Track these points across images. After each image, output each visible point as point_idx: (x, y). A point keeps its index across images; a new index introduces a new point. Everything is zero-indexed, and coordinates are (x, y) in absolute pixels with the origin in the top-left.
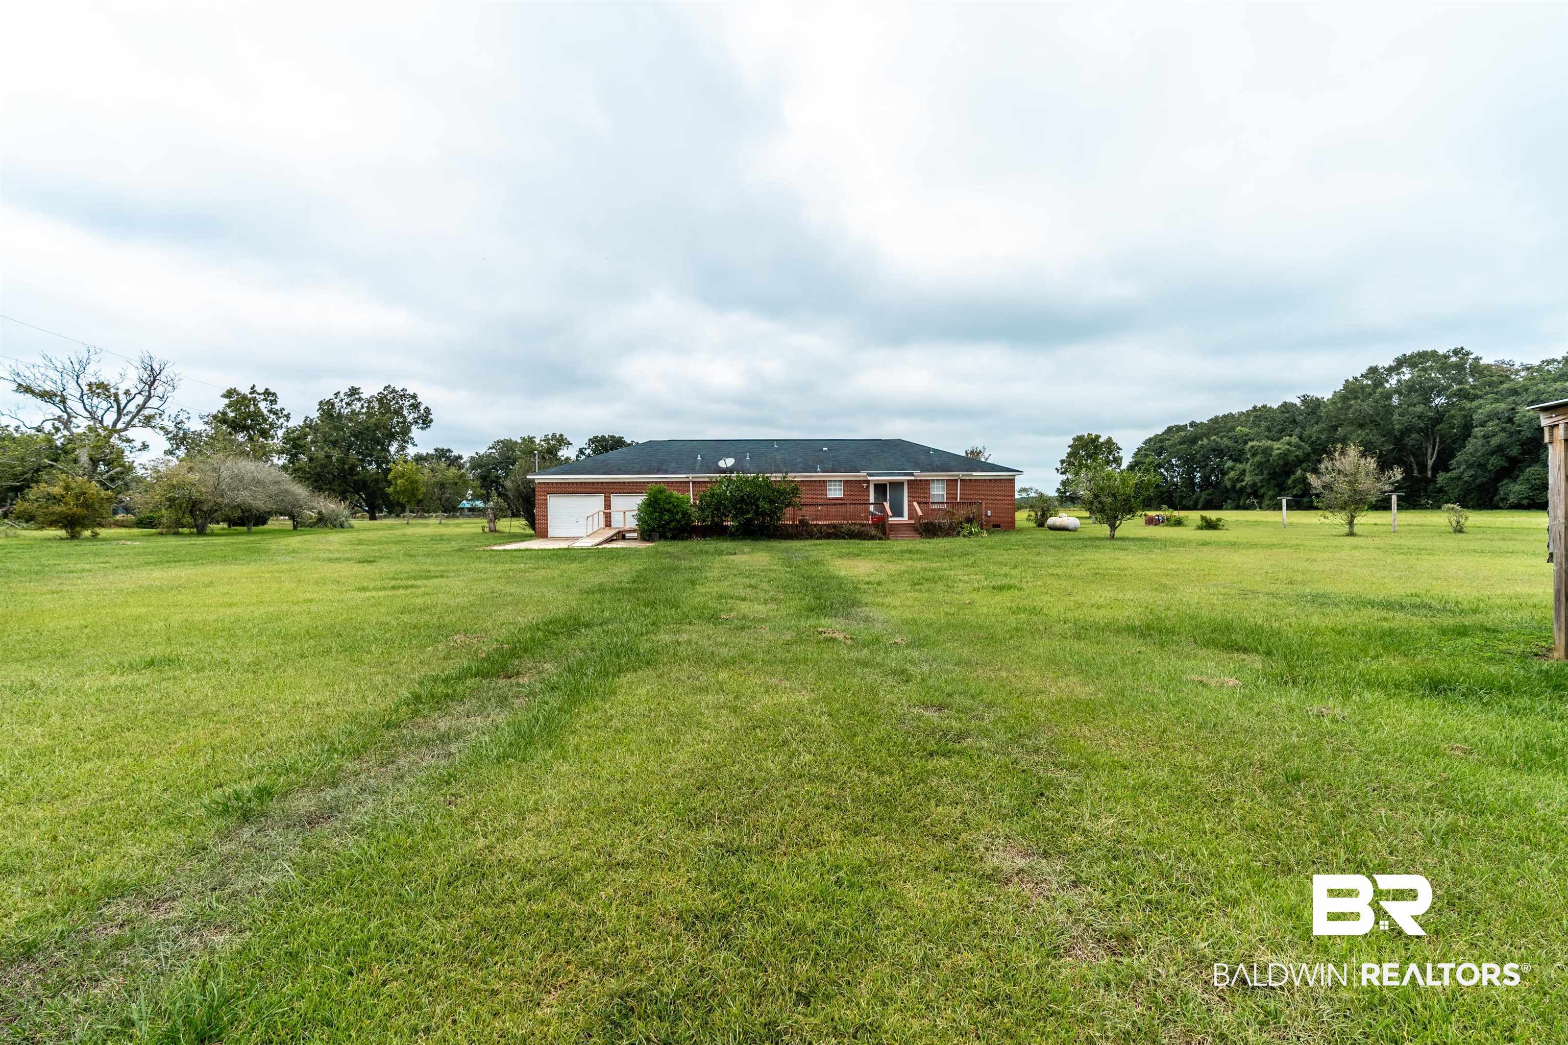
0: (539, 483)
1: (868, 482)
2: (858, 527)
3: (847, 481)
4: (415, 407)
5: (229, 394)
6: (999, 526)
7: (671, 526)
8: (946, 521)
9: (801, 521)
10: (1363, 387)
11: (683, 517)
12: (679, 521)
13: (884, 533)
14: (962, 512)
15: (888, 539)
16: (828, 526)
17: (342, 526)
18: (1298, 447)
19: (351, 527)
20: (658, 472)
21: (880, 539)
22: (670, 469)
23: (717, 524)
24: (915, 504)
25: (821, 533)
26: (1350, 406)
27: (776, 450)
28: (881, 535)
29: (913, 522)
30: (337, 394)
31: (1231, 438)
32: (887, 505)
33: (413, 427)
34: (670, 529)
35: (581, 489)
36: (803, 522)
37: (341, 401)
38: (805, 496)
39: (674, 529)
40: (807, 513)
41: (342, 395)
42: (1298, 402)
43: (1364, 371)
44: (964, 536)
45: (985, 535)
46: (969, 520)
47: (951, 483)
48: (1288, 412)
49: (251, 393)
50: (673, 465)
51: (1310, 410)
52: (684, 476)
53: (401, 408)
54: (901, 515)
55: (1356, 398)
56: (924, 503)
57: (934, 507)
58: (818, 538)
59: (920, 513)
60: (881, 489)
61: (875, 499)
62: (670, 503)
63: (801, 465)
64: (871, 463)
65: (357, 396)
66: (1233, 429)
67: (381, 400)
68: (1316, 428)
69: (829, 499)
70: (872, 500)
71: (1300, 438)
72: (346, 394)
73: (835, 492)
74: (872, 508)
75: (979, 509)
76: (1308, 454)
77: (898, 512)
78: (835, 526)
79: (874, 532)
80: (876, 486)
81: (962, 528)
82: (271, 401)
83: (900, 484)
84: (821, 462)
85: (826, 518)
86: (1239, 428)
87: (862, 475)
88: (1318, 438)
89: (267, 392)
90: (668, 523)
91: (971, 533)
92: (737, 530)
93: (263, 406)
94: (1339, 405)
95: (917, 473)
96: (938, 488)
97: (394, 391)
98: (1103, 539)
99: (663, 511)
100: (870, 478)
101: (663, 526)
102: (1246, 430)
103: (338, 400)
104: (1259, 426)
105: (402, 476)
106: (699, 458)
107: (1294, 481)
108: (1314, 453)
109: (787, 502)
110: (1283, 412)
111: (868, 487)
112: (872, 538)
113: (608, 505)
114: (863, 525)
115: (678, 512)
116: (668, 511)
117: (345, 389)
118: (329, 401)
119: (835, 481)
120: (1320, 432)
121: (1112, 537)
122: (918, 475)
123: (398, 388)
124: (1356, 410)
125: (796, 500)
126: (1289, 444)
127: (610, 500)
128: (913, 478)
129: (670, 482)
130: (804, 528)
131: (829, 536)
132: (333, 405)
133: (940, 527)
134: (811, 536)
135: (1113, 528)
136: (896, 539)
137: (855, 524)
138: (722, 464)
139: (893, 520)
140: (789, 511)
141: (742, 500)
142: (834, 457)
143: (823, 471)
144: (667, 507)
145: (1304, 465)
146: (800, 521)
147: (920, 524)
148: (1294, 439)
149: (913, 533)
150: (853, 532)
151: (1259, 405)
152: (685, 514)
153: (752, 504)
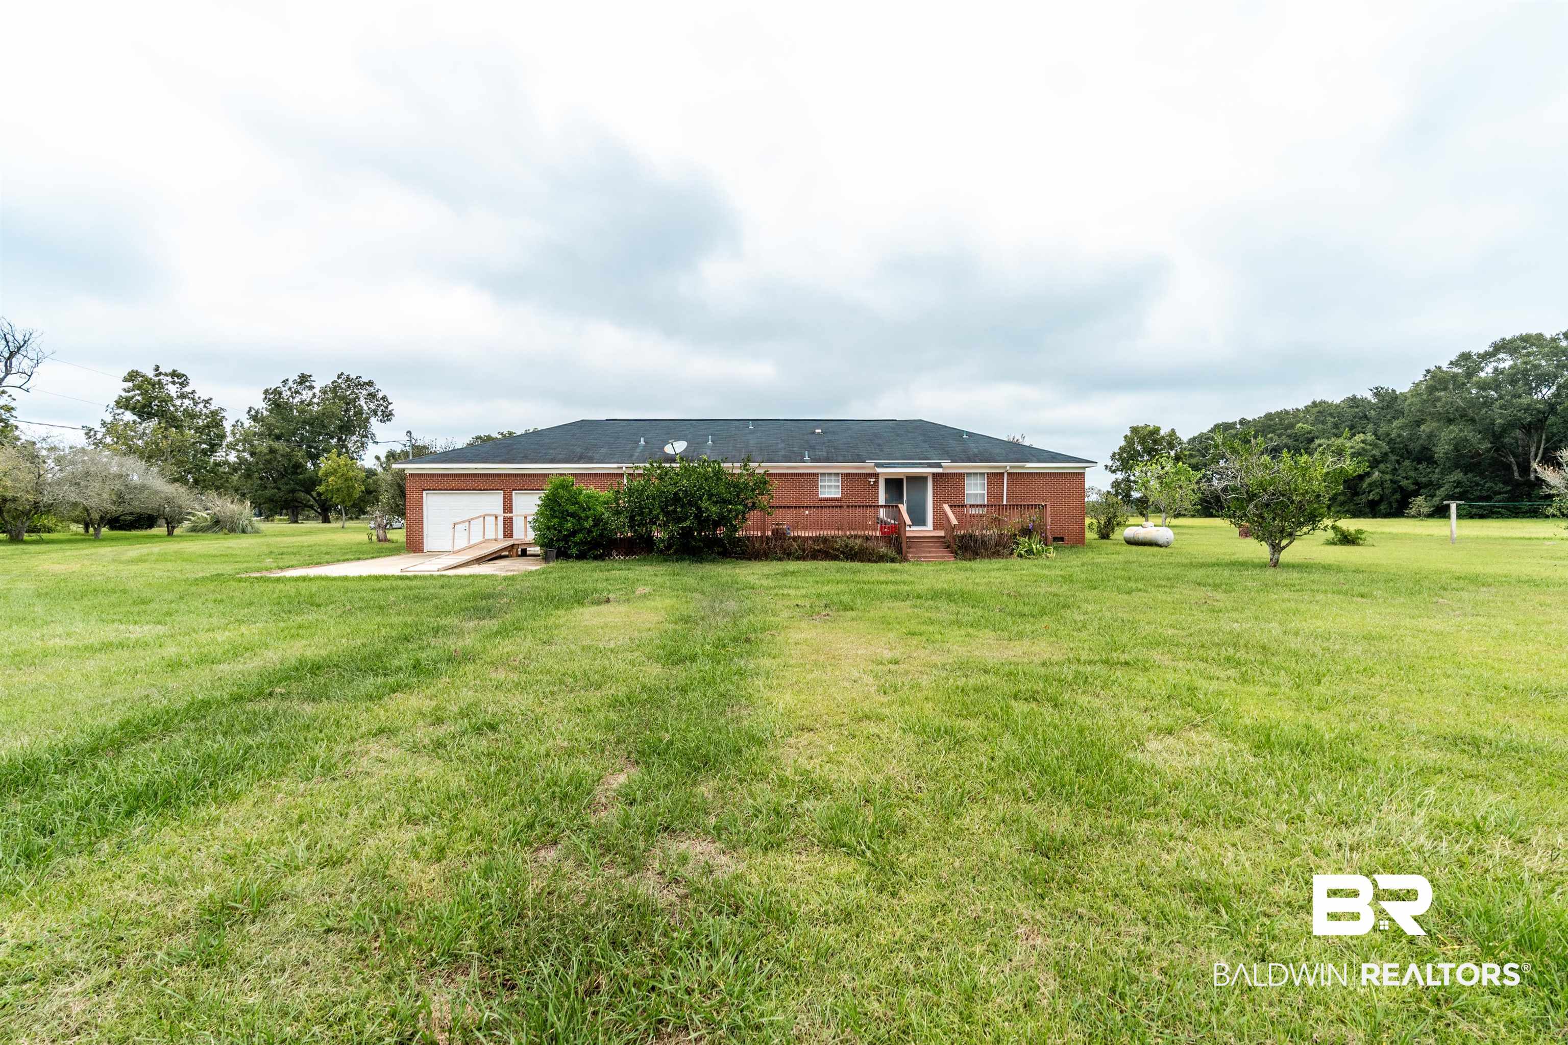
0: (411, 475)
1: (876, 475)
2: (858, 541)
3: (847, 474)
4: (372, 396)
5: (132, 376)
6: (1062, 539)
7: (577, 539)
8: (992, 532)
9: (775, 532)
10: (1455, 376)
11: (595, 525)
12: (589, 531)
13: (900, 551)
14: (1014, 521)
15: (905, 559)
16: (815, 540)
17: (244, 531)
18: (1375, 446)
19: (256, 532)
20: (580, 459)
21: (893, 560)
22: (597, 456)
23: (641, 537)
24: (946, 507)
25: (804, 551)
26: (1439, 399)
27: (752, 432)
28: (894, 554)
29: (941, 533)
30: (285, 382)
31: (1289, 436)
32: (903, 508)
33: (373, 420)
34: (576, 544)
35: (470, 484)
36: (779, 534)
37: (290, 389)
38: (778, 493)
39: (582, 543)
40: (784, 519)
41: (290, 383)
42: (1369, 396)
43: (1453, 358)
44: (1020, 556)
45: (1052, 554)
46: (1027, 532)
47: (994, 478)
48: (1357, 407)
49: (157, 375)
50: (603, 451)
51: (1385, 404)
52: (615, 465)
53: (358, 398)
54: (923, 523)
55: (1445, 389)
56: (958, 506)
57: (973, 511)
58: (798, 558)
59: (954, 522)
60: (894, 485)
61: (886, 501)
62: (577, 503)
63: (783, 453)
64: (882, 450)
65: (308, 384)
66: (1292, 426)
67: (335, 388)
68: (1395, 423)
69: (820, 500)
70: (882, 501)
71: (1375, 434)
72: (295, 382)
73: (830, 490)
74: (882, 513)
75: (1042, 515)
76: (1386, 454)
77: (919, 520)
78: (825, 540)
79: (883, 550)
80: (889, 482)
81: (1017, 544)
82: (181, 384)
83: (922, 479)
84: (812, 448)
85: (816, 525)
86: (1300, 424)
87: (868, 466)
88: (1399, 436)
89: (174, 374)
90: (573, 534)
91: (1030, 552)
92: (668, 548)
93: (173, 390)
94: (1425, 397)
95: (946, 463)
96: (975, 485)
97: (348, 379)
98: (1255, 566)
99: (565, 515)
100: (879, 470)
101: (566, 539)
102: (1307, 427)
103: (286, 388)
104: (1323, 423)
105: (334, 472)
106: (642, 442)
107: (1370, 484)
108: (1392, 452)
109: (749, 502)
110: (1352, 407)
111: (876, 483)
112: (881, 559)
113: (508, 507)
114: (867, 538)
115: (587, 518)
116: (573, 515)
117: (294, 376)
118: (275, 389)
119: (830, 474)
120: (1401, 428)
121: (1275, 564)
122: (948, 466)
123: (353, 376)
124: (1447, 403)
125: (764, 500)
126: (1363, 442)
127: (511, 500)
128: (940, 470)
129: (596, 474)
130: (779, 543)
131: (815, 555)
132: (280, 394)
133: (984, 543)
134: (788, 555)
135: (1276, 548)
136: (919, 561)
137: (856, 537)
138: (668, 449)
139: (913, 531)
140: (754, 515)
141: (676, 499)
142: (829, 441)
143: (813, 461)
144: (572, 508)
145: (1382, 466)
146: (773, 531)
147: (954, 538)
148: (1370, 437)
149: (945, 553)
150: (852, 549)
151: (1318, 400)
152: (598, 521)
153: (690, 504)
